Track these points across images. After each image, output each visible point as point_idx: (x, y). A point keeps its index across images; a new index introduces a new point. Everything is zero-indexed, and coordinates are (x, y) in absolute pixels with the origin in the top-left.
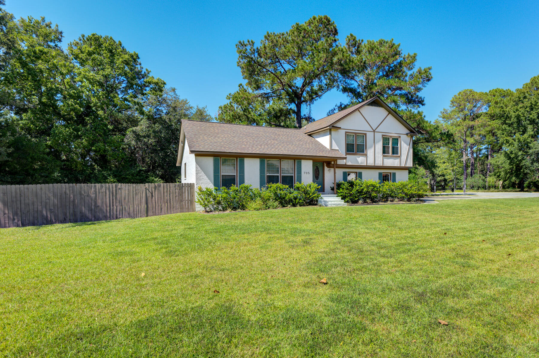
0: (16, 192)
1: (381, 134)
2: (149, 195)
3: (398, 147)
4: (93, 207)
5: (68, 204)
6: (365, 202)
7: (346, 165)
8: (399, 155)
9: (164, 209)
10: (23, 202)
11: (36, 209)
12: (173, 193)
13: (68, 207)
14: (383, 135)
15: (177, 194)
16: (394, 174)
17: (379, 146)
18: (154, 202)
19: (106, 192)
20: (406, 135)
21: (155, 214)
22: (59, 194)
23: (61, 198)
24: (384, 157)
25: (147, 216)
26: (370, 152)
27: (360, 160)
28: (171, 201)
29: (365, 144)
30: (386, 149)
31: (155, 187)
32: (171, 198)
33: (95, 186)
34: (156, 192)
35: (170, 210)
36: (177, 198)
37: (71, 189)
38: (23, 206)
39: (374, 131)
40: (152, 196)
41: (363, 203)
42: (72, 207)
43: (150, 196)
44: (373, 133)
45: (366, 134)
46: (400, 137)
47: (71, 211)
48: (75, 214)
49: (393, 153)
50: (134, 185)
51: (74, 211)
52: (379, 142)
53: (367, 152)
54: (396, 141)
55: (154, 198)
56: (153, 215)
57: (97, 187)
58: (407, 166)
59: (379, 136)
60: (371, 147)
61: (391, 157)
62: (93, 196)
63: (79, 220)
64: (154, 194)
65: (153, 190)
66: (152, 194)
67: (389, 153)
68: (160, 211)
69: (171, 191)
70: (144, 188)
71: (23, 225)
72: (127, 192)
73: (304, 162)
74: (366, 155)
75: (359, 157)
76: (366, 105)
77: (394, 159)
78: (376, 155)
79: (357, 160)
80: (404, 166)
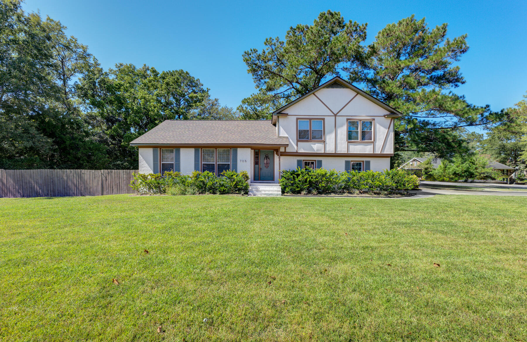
0: (19, 174)
1: (345, 118)
2: (104, 178)
3: (371, 132)
4: (66, 186)
5: (49, 183)
6: (309, 192)
7: (297, 152)
8: (373, 140)
9: (115, 190)
10: (23, 181)
11: (31, 186)
12: (121, 178)
13: (49, 186)
14: (347, 119)
15: (125, 179)
16: (368, 163)
17: (343, 132)
18: (107, 184)
19: (73, 176)
20: (383, 117)
21: (108, 194)
22: (44, 177)
23: (45, 180)
24: (349, 144)
25: (102, 195)
26: (330, 138)
27: (316, 147)
28: (120, 184)
29: (323, 129)
30: (354, 135)
31: (108, 173)
32: (120, 182)
33: (67, 171)
34: (109, 177)
35: (119, 190)
36: (125, 182)
37: (51, 173)
38: (24, 184)
39: (335, 115)
40: (106, 180)
41: (306, 194)
42: (52, 186)
43: (105, 180)
44: (334, 117)
45: (324, 119)
46: (374, 119)
47: (52, 189)
48: (54, 191)
49: (363, 138)
50: (93, 171)
51: (53, 189)
52: (342, 126)
53: (325, 139)
54: (368, 124)
55: (107, 181)
56: (107, 194)
57: (68, 172)
58: (385, 153)
59: (342, 121)
60: (330, 132)
61: (359, 143)
62: (65, 178)
63: (56, 195)
64: (107, 178)
65: (107, 175)
66: (106, 178)
67: (358, 139)
68: (112, 192)
69: (120, 176)
70: (100, 174)
71: (23, 196)
72: (88, 176)
73: (240, 151)
74: (324, 142)
75: (315, 144)
76: (324, 88)
77: (365, 145)
78: (338, 141)
79: (312, 147)
80: (379, 153)
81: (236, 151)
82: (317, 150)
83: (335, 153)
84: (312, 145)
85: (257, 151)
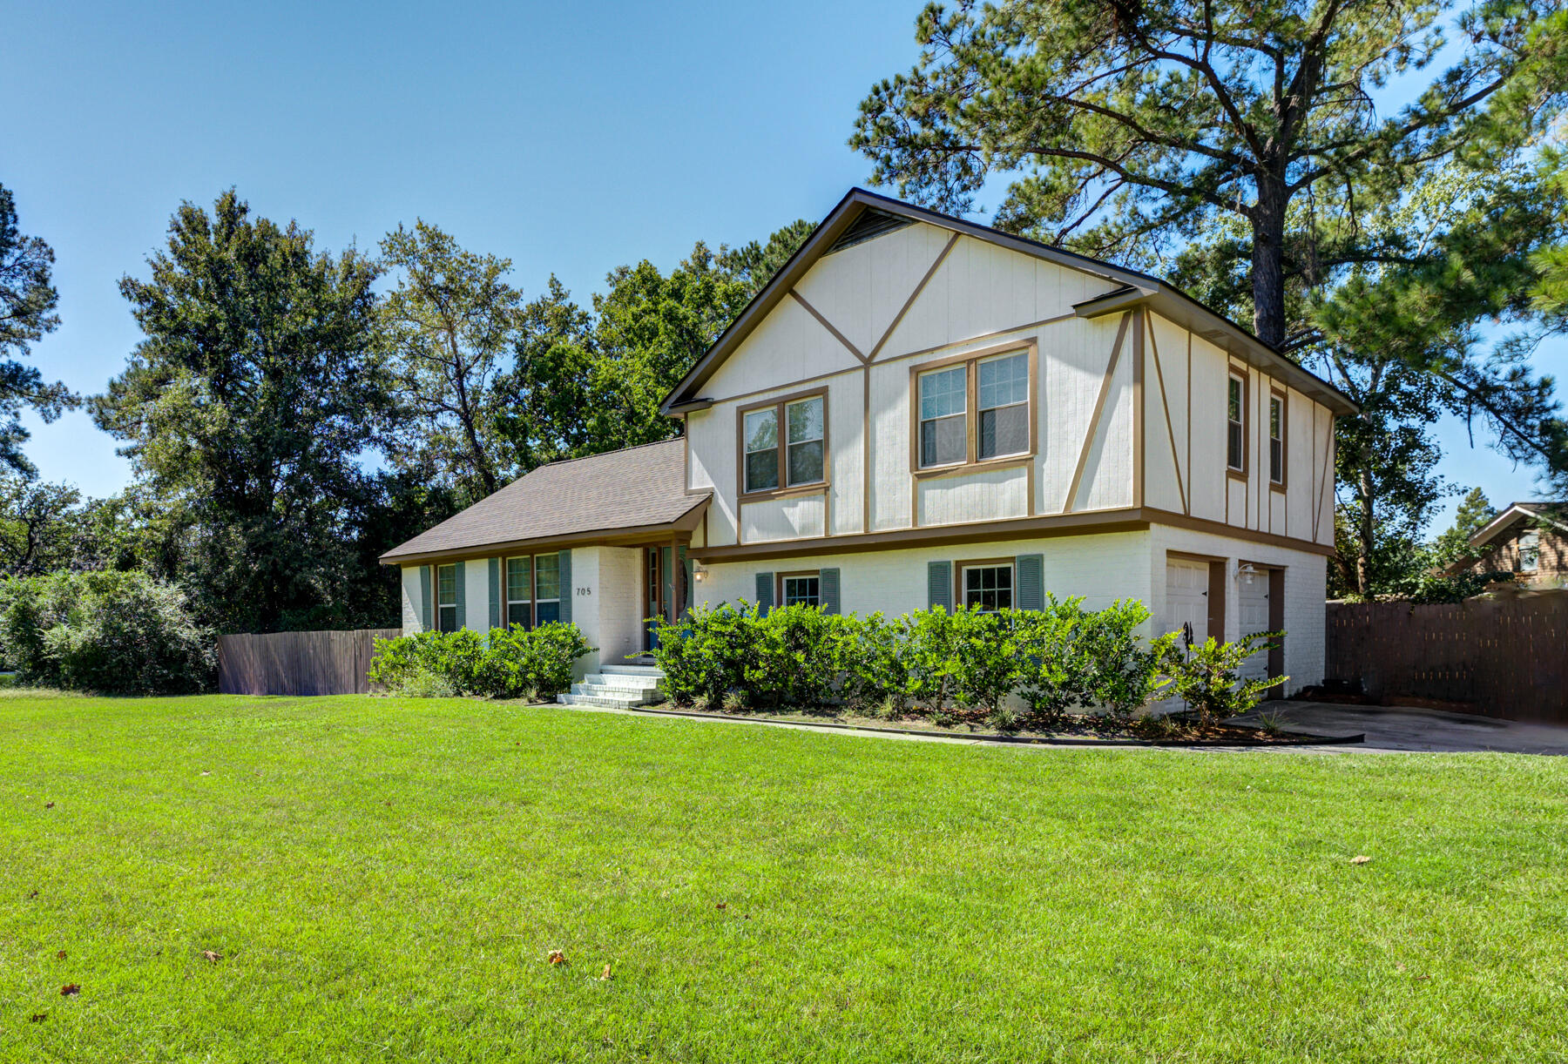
1: (907, 365)
3: (1025, 406)
7: (738, 546)
8: (1027, 451)
14: (914, 370)
17: (895, 429)
20: (1076, 319)
24: (924, 483)
26: (846, 466)
27: (799, 515)
29: (821, 436)
30: (943, 437)
39: (868, 364)
44: (862, 372)
45: (825, 391)
46: (1033, 343)
49: (986, 446)
53: (830, 474)
58: (1085, 509)
59: (893, 379)
61: (966, 475)
67: (959, 455)
73: (577, 555)
74: (827, 489)
75: (795, 505)
76: (824, 251)
77: (990, 481)
78: (879, 479)
79: (784, 517)
80: (1061, 512)
81: (568, 558)
82: (804, 529)
83: (867, 535)
84: (785, 510)
85: (653, 550)
